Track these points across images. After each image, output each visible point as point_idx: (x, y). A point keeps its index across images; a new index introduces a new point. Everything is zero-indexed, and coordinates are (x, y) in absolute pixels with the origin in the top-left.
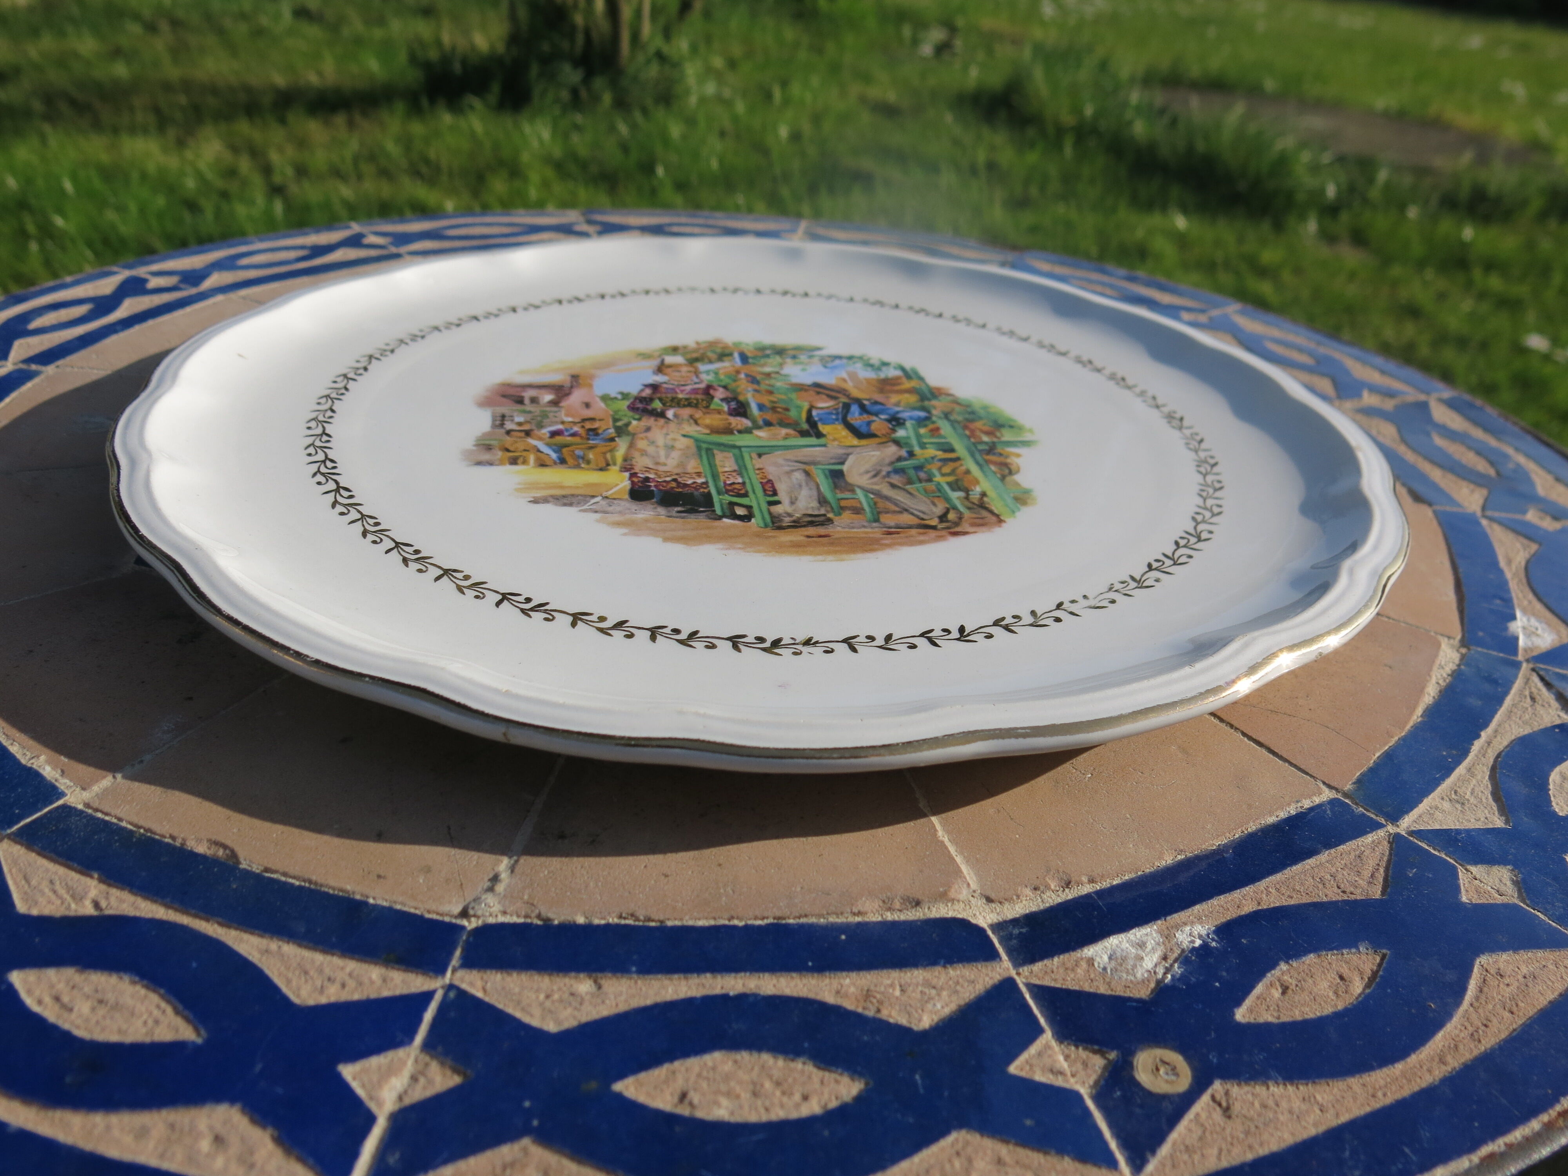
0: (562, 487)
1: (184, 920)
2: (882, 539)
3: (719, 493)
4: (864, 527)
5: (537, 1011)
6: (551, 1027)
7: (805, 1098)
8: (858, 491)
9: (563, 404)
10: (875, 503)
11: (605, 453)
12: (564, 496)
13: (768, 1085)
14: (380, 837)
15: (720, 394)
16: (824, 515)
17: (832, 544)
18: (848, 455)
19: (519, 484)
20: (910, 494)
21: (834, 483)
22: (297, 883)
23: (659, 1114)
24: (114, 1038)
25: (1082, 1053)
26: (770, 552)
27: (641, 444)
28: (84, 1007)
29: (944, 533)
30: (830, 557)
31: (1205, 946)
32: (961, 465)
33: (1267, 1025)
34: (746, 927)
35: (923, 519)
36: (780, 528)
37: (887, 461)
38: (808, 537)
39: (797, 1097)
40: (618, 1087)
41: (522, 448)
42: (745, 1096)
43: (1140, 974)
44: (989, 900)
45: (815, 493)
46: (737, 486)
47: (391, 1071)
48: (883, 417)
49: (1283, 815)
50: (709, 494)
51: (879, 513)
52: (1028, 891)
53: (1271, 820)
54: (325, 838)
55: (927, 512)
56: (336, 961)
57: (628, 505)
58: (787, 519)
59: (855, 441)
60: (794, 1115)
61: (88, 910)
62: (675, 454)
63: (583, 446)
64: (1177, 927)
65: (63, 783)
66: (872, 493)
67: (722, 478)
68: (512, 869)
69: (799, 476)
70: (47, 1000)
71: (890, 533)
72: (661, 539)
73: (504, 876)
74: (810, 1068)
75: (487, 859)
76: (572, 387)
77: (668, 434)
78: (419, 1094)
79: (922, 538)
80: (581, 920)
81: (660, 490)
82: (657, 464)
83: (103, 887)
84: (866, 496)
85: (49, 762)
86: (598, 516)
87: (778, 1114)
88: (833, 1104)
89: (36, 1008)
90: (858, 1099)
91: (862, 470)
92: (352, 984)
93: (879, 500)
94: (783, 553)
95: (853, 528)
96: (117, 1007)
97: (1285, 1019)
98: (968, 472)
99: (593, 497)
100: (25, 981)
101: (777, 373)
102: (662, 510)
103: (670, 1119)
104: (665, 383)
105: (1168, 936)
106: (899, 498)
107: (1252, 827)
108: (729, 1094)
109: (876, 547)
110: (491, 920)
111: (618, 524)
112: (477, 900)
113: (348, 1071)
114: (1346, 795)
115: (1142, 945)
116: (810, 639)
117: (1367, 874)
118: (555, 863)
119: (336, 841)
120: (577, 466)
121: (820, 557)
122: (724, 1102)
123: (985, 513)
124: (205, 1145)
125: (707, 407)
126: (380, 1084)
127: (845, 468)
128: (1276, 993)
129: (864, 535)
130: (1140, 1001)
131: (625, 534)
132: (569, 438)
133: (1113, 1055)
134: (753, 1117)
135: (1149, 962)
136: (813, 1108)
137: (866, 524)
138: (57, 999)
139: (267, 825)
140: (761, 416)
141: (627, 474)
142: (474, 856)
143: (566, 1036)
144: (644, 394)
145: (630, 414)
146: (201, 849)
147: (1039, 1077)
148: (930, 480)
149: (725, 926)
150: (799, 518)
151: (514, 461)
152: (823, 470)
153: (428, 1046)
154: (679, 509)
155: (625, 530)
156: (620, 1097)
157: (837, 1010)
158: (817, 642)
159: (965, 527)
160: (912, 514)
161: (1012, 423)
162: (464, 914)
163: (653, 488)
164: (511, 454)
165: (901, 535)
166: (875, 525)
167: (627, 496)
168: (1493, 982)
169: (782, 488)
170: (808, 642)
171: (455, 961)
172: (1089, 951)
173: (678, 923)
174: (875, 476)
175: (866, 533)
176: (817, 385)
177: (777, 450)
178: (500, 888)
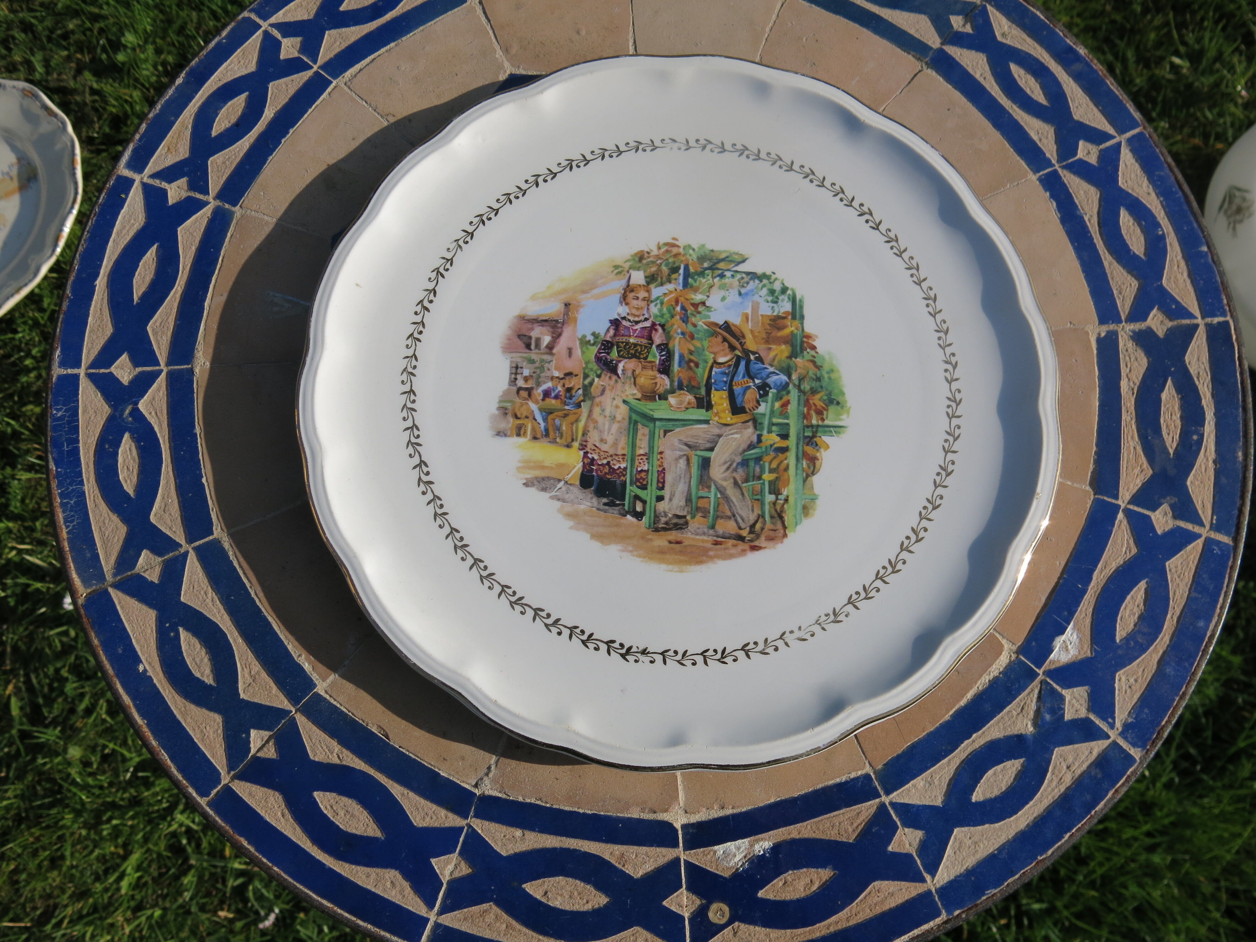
0: (543, 467)
1: (371, 772)
2: (710, 549)
3: (631, 484)
4: (704, 534)
5: (500, 844)
6: (504, 853)
7: (587, 902)
8: (713, 488)
9: (554, 351)
10: (719, 504)
11: (572, 424)
12: (543, 479)
13: (576, 894)
14: (444, 735)
15: (658, 338)
16: (685, 517)
17: (681, 552)
18: (720, 436)
19: (520, 462)
20: (743, 494)
21: (701, 476)
22: (413, 756)
23: (536, 899)
24: (354, 831)
25: (694, 897)
26: (645, 557)
27: (597, 411)
28: (342, 813)
29: (746, 546)
30: (676, 568)
31: (764, 855)
32: (786, 459)
33: (769, 900)
34: (584, 814)
35: (740, 528)
36: (657, 530)
37: (741, 450)
38: (670, 542)
39: (585, 901)
40: (524, 886)
41: (525, 414)
42: (567, 897)
43: (732, 864)
44: (686, 812)
45: (686, 489)
46: (643, 475)
47: (448, 863)
48: (757, 381)
49: (838, 780)
50: (625, 482)
51: (718, 517)
52: (704, 809)
53: (831, 782)
54: (423, 732)
55: (746, 519)
56: (429, 804)
57: (576, 492)
58: (663, 520)
59: (728, 418)
60: (582, 910)
61: (336, 761)
62: (615, 427)
63: (561, 413)
64: (757, 841)
65: (315, 677)
66: (720, 492)
67: (637, 463)
68: (497, 762)
69: (682, 463)
70: (328, 807)
71: (716, 543)
72: (589, 536)
73: (493, 768)
74: (592, 889)
75: (487, 755)
76: (563, 324)
77: (614, 399)
78: (457, 875)
79: (733, 551)
80: (520, 799)
81: (598, 476)
82: (602, 440)
83: (339, 746)
84: (716, 495)
85: (306, 659)
86: (558, 504)
87: (576, 908)
88: (596, 906)
89: (325, 812)
90: (605, 906)
91: (722, 461)
92: (434, 818)
93: (721, 501)
94: (651, 559)
95: (697, 534)
96: (353, 816)
97: (778, 898)
98: (787, 469)
99: (560, 481)
100: (318, 796)
101: (703, 303)
102: (595, 500)
103: (540, 903)
104: (624, 318)
105: (752, 846)
106: (734, 500)
107: (820, 786)
108: (561, 895)
109: (704, 558)
110: (486, 793)
111: (570, 515)
112: (481, 779)
113: (433, 861)
114: (875, 773)
115: (738, 848)
116: (645, 650)
117: (855, 825)
118: (513, 763)
119: (427, 735)
120: (554, 442)
121: (670, 567)
122: (559, 898)
123: (779, 525)
124: (388, 884)
125: (645, 358)
126: (444, 868)
127: (712, 455)
128: (781, 884)
129: (701, 544)
130: (725, 878)
131: (571, 528)
132: (553, 401)
133: (704, 902)
134: (568, 908)
135: (737, 859)
136: (588, 907)
137: (706, 530)
138: (332, 807)
139: (399, 719)
140: (679, 372)
141: (582, 453)
142: (482, 752)
143: (509, 857)
144: (608, 339)
145: (595, 367)
146: (374, 730)
147: (673, 908)
148: (760, 478)
149: (575, 812)
150: (670, 519)
151: (519, 432)
152: (699, 456)
153: (460, 854)
154: (605, 500)
155: (571, 523)
156: (524, 890)
157: (608, 863)
158: (648, 653)
159: (762, 542)
160: (736, 521)
161: (840, 399)
162: (476, 786)
163: (594, 473)
164: (518, 422)
165: (722, 546)
166: (711, 532)
167: (578, 483)
168: (872, 895)
169: (669, 478)
170: (644, 652)
171: (472, 814)
172: (716, 848)
173: (557, 807)
174: (728, 469)
175: (703, 541)
176: (727, 327)
177: (678, 426)
178: (491, 775)
